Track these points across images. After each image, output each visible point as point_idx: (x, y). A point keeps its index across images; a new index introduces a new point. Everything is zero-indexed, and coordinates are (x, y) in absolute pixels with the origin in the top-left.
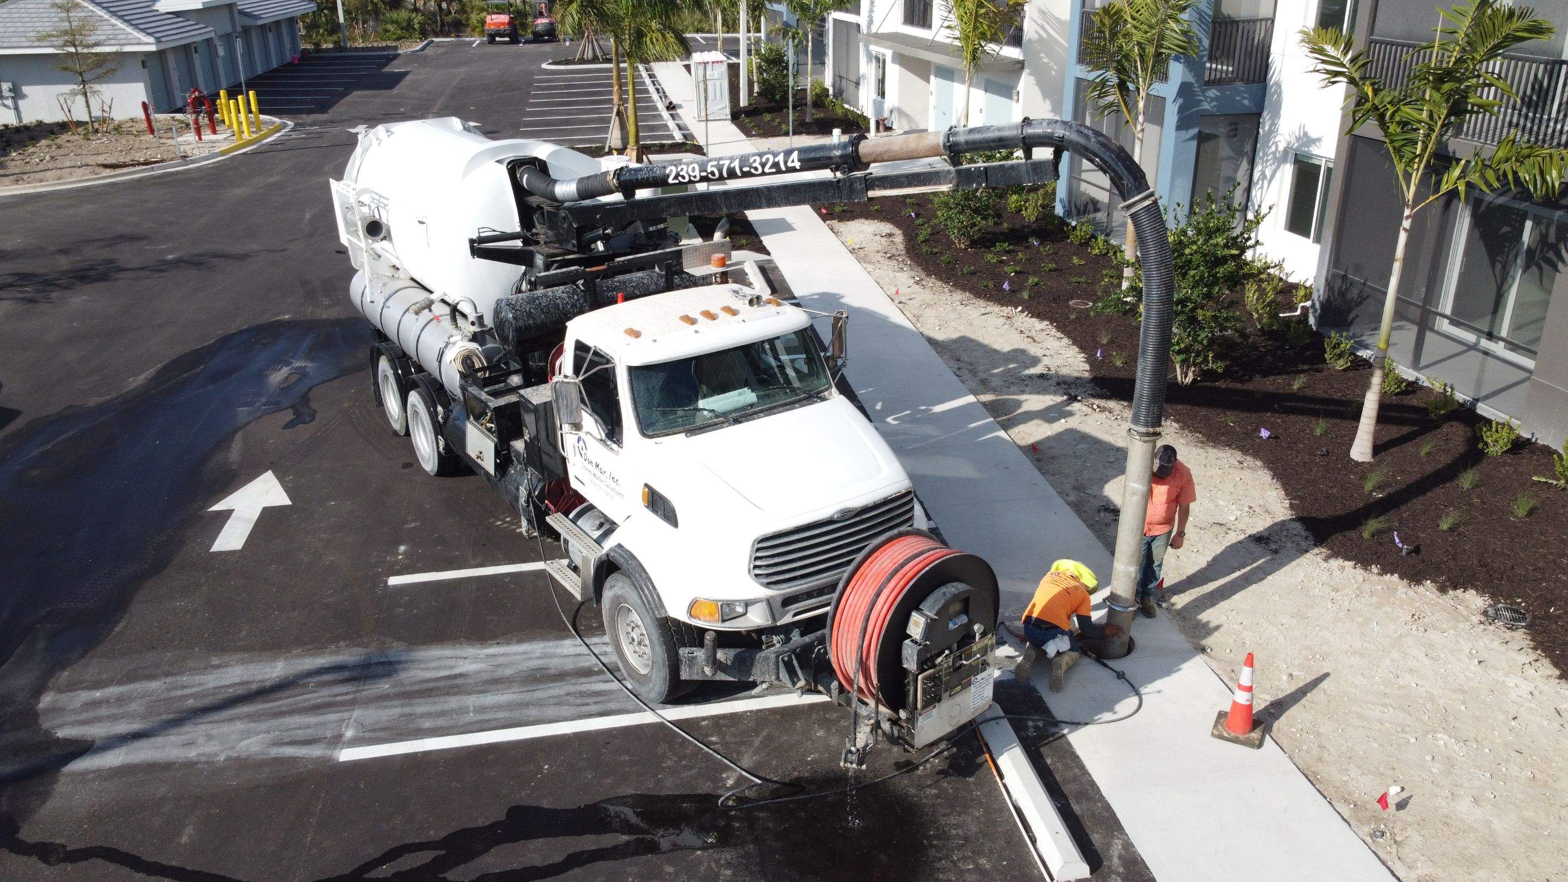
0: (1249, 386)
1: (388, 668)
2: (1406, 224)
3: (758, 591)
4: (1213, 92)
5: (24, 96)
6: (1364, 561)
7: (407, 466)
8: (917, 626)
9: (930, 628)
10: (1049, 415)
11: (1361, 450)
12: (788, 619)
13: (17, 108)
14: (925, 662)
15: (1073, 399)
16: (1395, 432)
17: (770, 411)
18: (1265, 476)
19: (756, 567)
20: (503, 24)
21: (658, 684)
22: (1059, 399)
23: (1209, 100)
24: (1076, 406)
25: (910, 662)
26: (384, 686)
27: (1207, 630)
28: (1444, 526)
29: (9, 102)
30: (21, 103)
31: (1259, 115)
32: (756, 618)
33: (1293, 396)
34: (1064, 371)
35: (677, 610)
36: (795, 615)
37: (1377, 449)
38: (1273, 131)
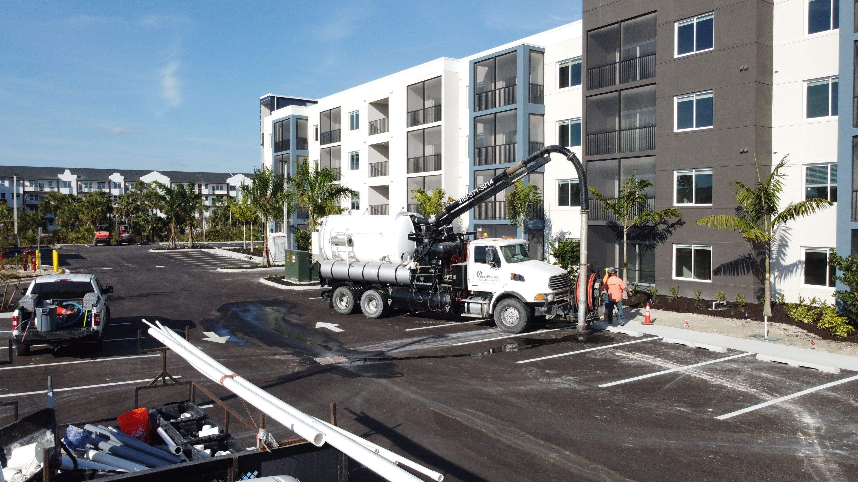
2: (625, 233)
3: (550, 291)
4: (532, 222)
7: (363, 320)
12: (555, 300)
19: (550, 285)
20: (105, 236)
21: (523, 324)
26: (446, 339)
31: (544, 229)
32: (550, 298)
35: (530, 299)
36: (557, 299)
38: (550, 233)
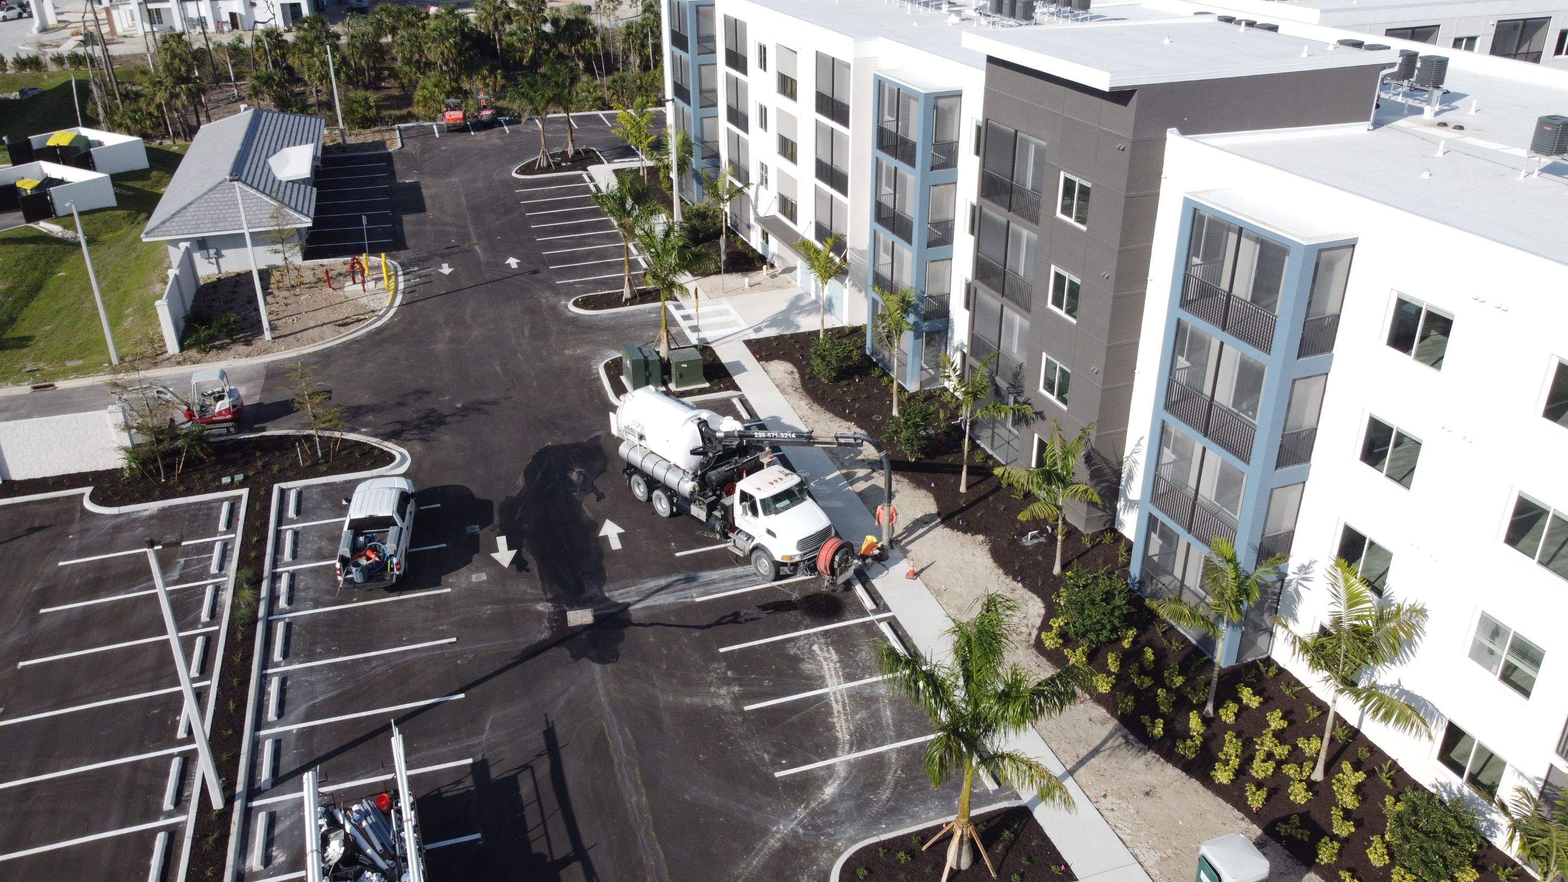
0: (935, 461)
1: (694, 579)
3: (798, 552)
4: (927, 324)
5: (222, 256)
6: (953, 528)
7: (653, 514)
8: (837, 558)
9: (840, 559)
10: (867, 478)
11: (963, 489)
12: (805, 558)
13: (218, 264)
14: (839, 566)
15: (874, 471)
16: (977, 479)
17: (793, 505)
18: (932, 500)
19: (798, 546)
20: (459, 119)
21: (772, 576)
22: (869, 471)
23: (925, 326)
24: (875, 474)
25: (836, 566)
26: (695, 584)
27: (908, 552)
28: (979, 515)
29: (214, 261)
30: (220, 260)
31: (947, 330)
32: (797, 559)
33: (949, 465)
34: (871, 457)
35: (778, 558)
36: (808, 557)
37: (968, 488)
38: (952, 338)
